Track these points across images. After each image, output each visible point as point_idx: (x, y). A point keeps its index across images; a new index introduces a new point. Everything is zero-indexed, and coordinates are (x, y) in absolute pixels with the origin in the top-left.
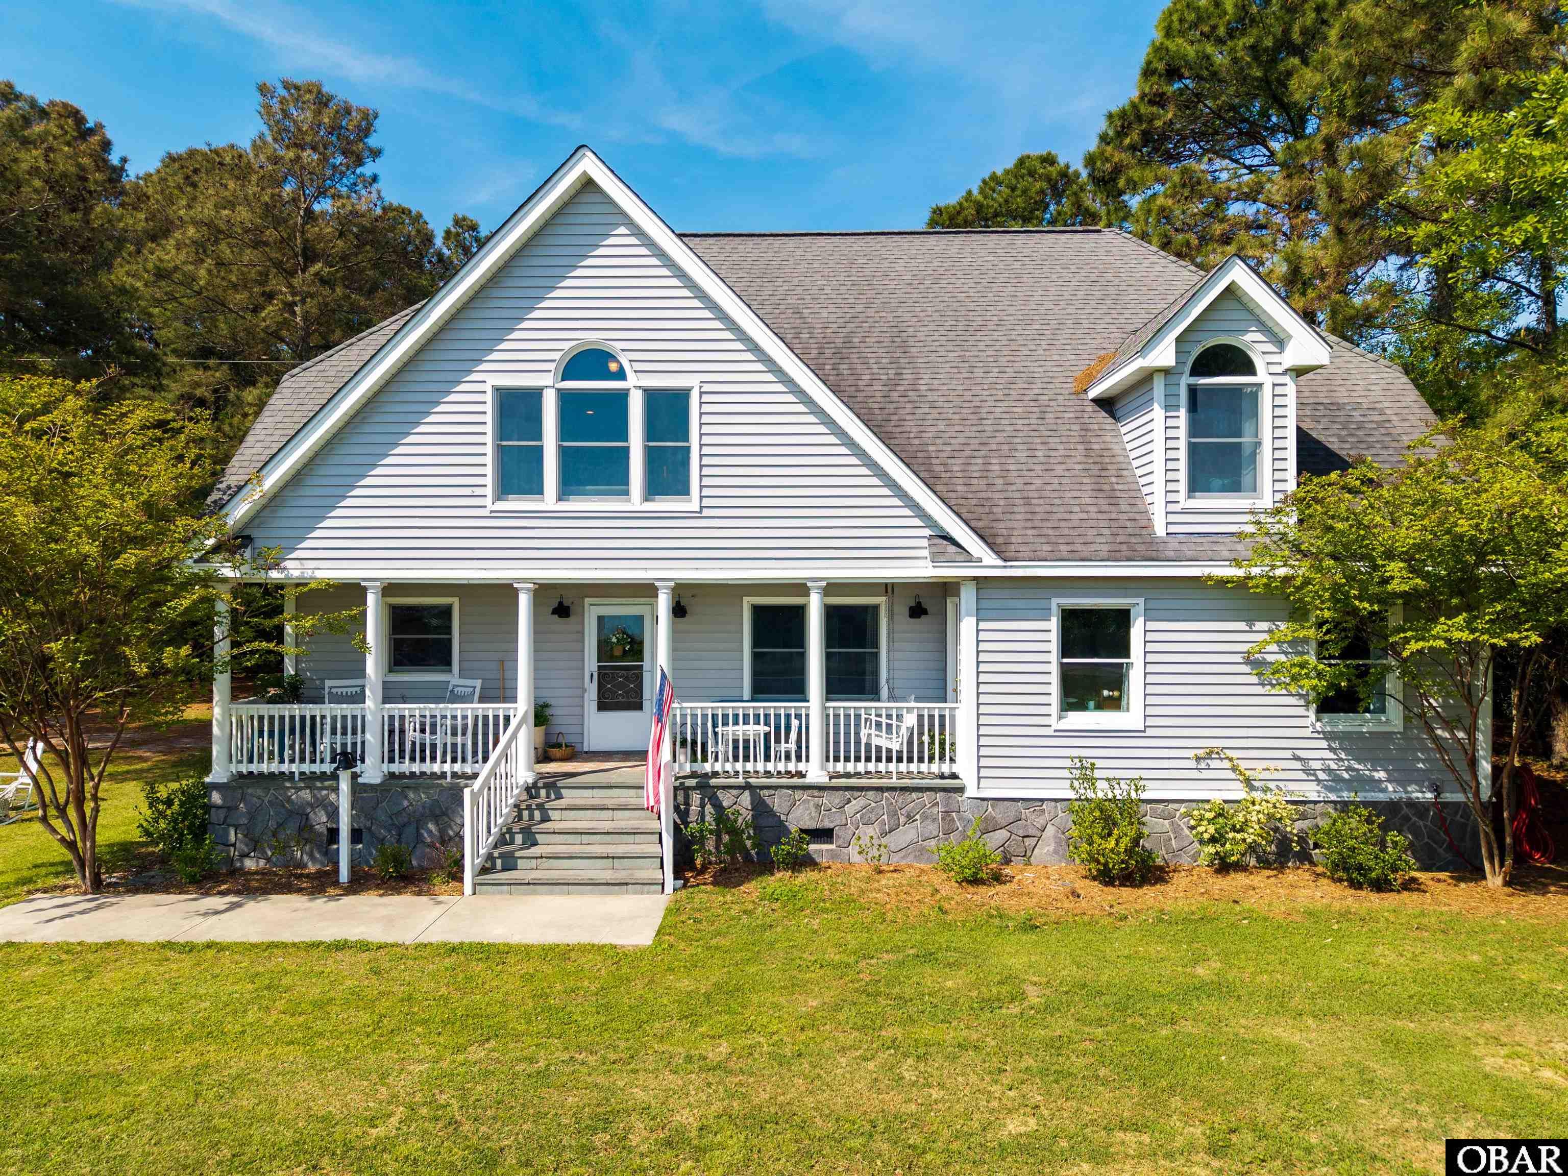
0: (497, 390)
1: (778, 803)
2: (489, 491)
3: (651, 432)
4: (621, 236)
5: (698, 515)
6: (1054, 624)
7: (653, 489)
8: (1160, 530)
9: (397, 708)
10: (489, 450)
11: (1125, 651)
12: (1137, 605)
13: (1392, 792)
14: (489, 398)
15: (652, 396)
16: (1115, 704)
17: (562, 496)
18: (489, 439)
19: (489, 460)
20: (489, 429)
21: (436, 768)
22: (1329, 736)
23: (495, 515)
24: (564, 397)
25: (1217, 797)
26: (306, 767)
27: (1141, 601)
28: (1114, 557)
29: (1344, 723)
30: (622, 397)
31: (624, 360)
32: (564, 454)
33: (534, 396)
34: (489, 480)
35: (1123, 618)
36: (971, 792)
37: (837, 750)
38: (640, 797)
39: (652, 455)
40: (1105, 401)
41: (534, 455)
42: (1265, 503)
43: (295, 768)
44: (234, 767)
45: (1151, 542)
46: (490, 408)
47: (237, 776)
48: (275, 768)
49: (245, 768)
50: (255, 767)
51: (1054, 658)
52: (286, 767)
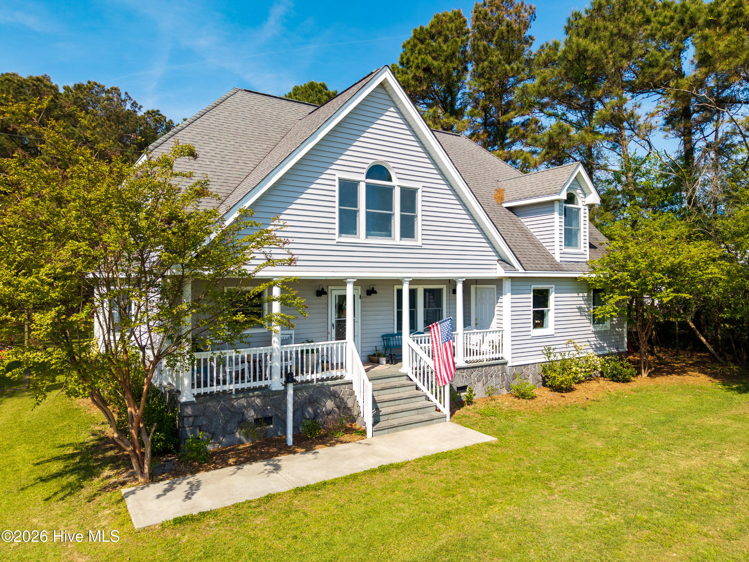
0: (341, 180)
2: (337, 231)
3: (402, 207)
4: (391, 113)
5: (420, 248)
6: (531, 296)
7: (403, 234)
8: (558, 259)
9: (288, 347)
10: (337, 210)
11: (547, 305)
13: (609, 350)
14: (337, 183)
15: (404, 191)
16: (544, 325)
17: (368, 235)
18: (336, 205)
19: (337, 215)
20: (337, 199)
21: (309, 377)
22: (595, 333)
23: (339, 244)
24: (369, 187)
26: (240, 386)
27: (554, 286)
28: (547, 270)
30: (390, 190)
31: (392, 173)
32: (367, 215)
33: (354, 185)
34: (337, 226)
35: (547, 292)
36: (510, 364)
37: (468, 352)
38: (404, 381)
39: (403, 218)
40: (511, 209)
41: (355, 214)
42: (582, 251)
43: (232, 387)
44: (196, 391)
45: (557, 264)
46: (337, 188)
47: (198, 396)
48: (220, 388)
49: (202, 390)
50: (208, 390)
51: (532, 309)
52: (227, 387)
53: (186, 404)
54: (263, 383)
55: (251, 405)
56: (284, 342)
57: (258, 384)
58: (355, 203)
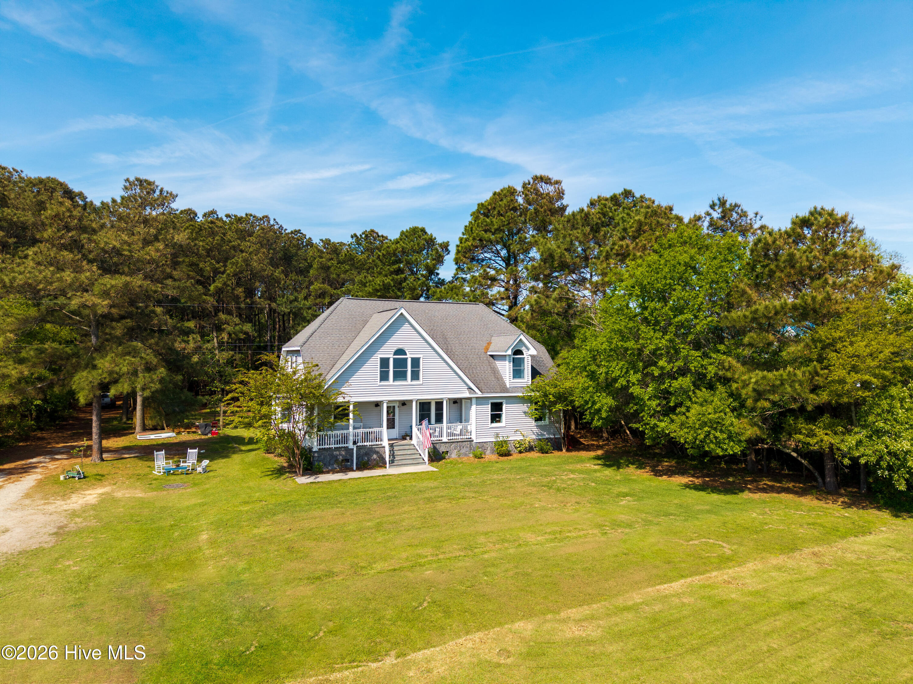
0: (380, 358)
1: (437, 446)
2: (379, 380)
3: (412, 367)
4: (407, 325)
5: (422, 385)
6: (490, 406)
7: (412, 379)
8: (508, 386)
9: (357, 431)
10: (379, 371)
11: (502, 411)
12: (504, 401)
13: (547, 436)
14: (379, 360)
15: (413, 359)
16: (499, 421)
17: (394, 380)
18: (379, 369)
19: (379, 374)
20: (379, 367)
21: (366, 444)
22: (537, 426)
23: (380, 386)
24: (394, 359)
25: (518, 439)
26: (336, 446)
28: (501, 392)
29: (540, 423)
30: (406, 359)
31: (407, 352)
32: (394, 372)
33: (388, 359)
34: (379, 378)
35: (501, 404)
36: (475, 441)
37: (448, 435)
38: (412, 447)
39: (412, 372)
40: (492, 356)
41: (388, 372)
42: (526, 381)
43: (333, 446)
44: (319, 447)
45: (507, 389)
46: (379, 362)
47: (320, 449)
48: (328, 446)
49: (321, 447)
50: (324, 447)
51: (490, 412)
52: (331, 446)
53: (315, 452)
54: (346, 445)
55: (340, 455)
56: (354, 428)
57: (343, 445)
58: (388, 367)
